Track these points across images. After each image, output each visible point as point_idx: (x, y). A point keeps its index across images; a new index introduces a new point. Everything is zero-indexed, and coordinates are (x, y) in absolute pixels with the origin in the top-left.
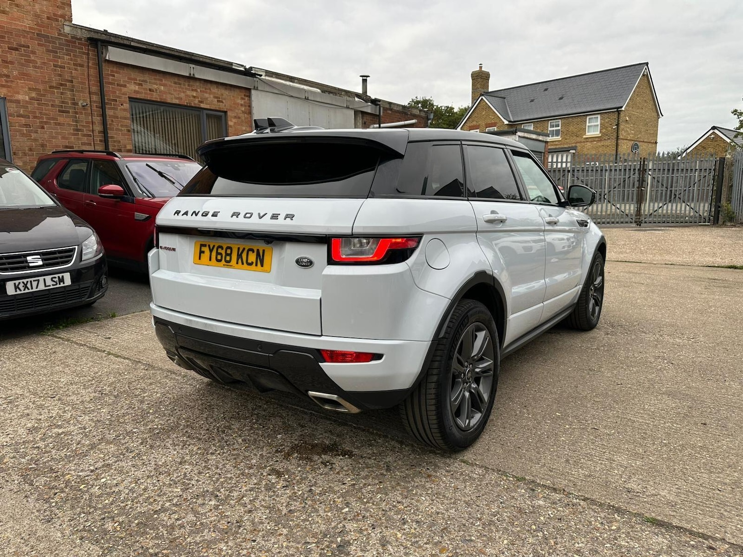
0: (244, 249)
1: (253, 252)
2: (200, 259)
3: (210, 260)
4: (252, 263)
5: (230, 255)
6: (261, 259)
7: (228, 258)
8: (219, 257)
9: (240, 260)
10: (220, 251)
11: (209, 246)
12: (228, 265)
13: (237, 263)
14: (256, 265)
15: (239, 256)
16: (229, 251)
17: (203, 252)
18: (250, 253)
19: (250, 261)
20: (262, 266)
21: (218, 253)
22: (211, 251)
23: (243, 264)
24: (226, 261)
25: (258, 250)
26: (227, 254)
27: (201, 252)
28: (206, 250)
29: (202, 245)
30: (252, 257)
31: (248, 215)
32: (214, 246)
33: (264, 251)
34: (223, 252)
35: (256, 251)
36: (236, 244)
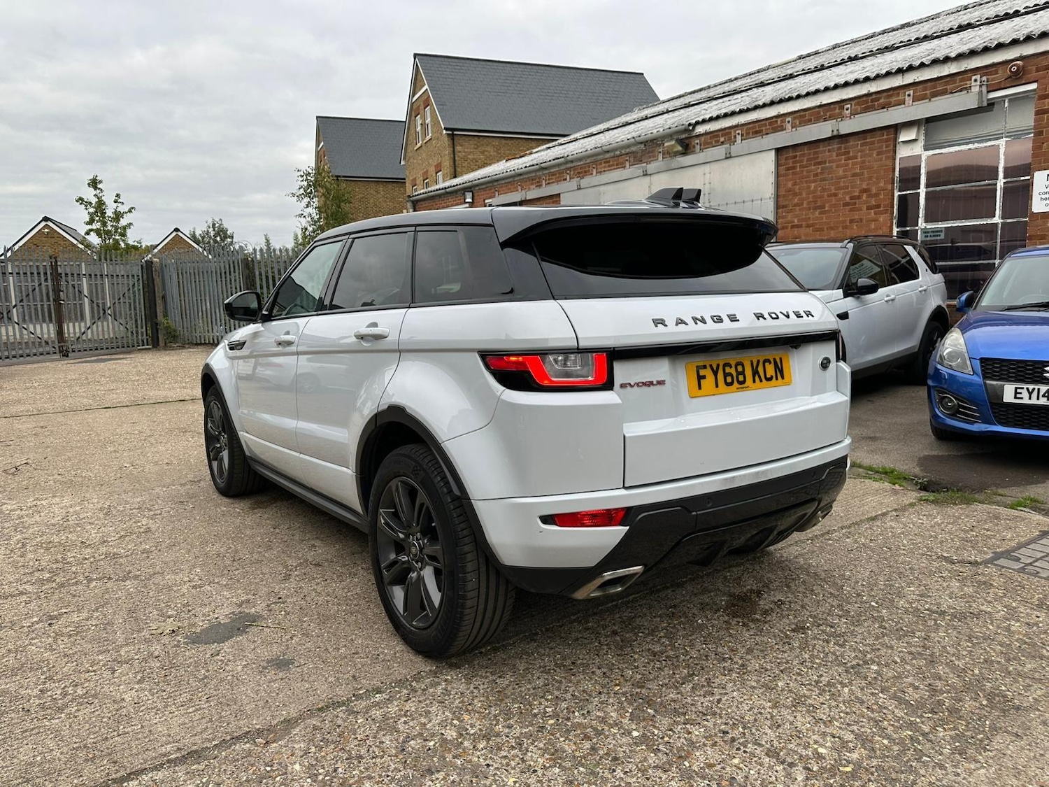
0: (758, 361)
1: (770, 363)
2: (700, 388)
3: (717, 386)
4: (772, 377)
5: (743, 373)
6: (780, 371)
7: (741, 378)
8: (729, 379)
9: (757, 378)
10: (728, 370)
11: (711, 366)
12: (743, 388)
13: (754, 381)
14: (777, 379)
15: (755, 373)
16: (740, 369)
17: (704, 377)
18: (767, 364)
19: (768, 376)
20: (783, 378)
21: (726, 375)
22: (715, 373)
23: (761, 381)
24: (740, 383)
25: (775, 360)
26: (738, 373)
27: (700, 378)
28: (708, 373)
29: (698, 368)
30: (770, 370)
32: (718, 365)
33: (781, 359)
34: (733, 371)
35: (772, 362)
36: (748, 358)
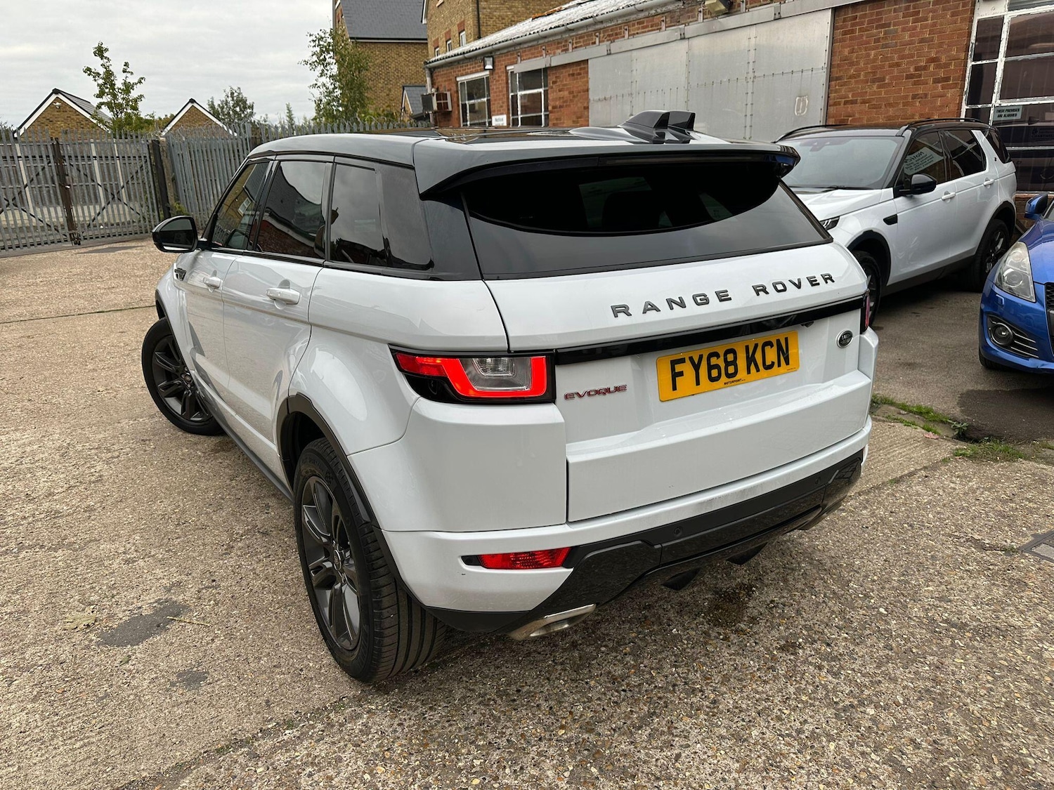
0: (756, 346)
1: (772, 346)
2: (674, 388)
3: (698, 383)
4: (773, 363)
5: (734, 363)
6: (784, 354)
7: (731, 370)
8: (715, 373)
9: (753, 366)
10: (714, 361)
11: (691, 359)
12: (733, 382)
13: (749, 372)
14: (779, 365)
15: (751, 360)
16: (730, 357)
17: (681, 374)
18: (767, 349)
19: (768, 363)
20: (787, 363)
21: (710, 368)
22: (697, 367)
23: (758, 370)
24: (729, 376)
25: (778, 341)
26: (727, 364)
27: (676, 375)
28: (687, 368)
29: (674, 363)
30: (771, 355)
31: (780, 287)
32: (701, 357)
33: (786, 339)
34: (720, 362)
35: (775, 344)
36: (739, 344)
